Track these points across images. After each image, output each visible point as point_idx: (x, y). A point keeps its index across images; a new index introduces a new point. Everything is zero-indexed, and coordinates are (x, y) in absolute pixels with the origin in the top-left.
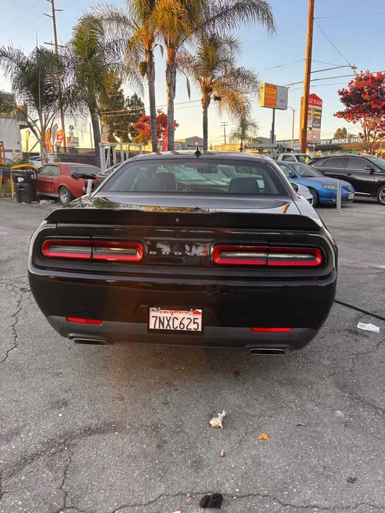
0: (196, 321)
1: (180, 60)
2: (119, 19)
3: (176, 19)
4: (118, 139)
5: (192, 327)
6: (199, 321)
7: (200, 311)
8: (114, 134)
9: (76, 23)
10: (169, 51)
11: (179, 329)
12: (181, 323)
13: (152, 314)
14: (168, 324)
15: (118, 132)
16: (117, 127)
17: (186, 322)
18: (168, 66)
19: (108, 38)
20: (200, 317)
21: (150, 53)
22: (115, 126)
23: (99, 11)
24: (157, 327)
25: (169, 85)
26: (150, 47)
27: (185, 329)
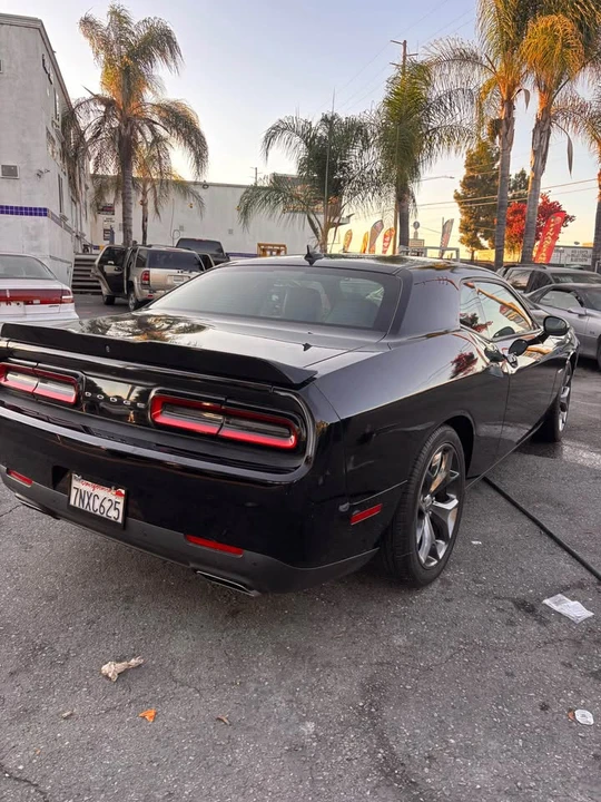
0: (118, 506)
1: (562, 111)
2: (465, 58)
3: (559, 45)
4: (485, 243)
5: (113, 514)
6: (121, 507)
7: (123, 492)
8: (479, 235)
9: (393, 72)
10: (542, 97)
11: (98, 513)
12: (101, 505)
13: (75, 484)
14: (88, 503)
15: (486, 232)
16: (486, 224)
17: (107, 504)
18: (538, 121)
19: (438, 88)
20: (121, 500)
21: (509, 104)
22: (482, 222)
23: (435, 51)
24: (77, 505)
25: (535, 152)
26: (510, 94)
27: (104, 515)
